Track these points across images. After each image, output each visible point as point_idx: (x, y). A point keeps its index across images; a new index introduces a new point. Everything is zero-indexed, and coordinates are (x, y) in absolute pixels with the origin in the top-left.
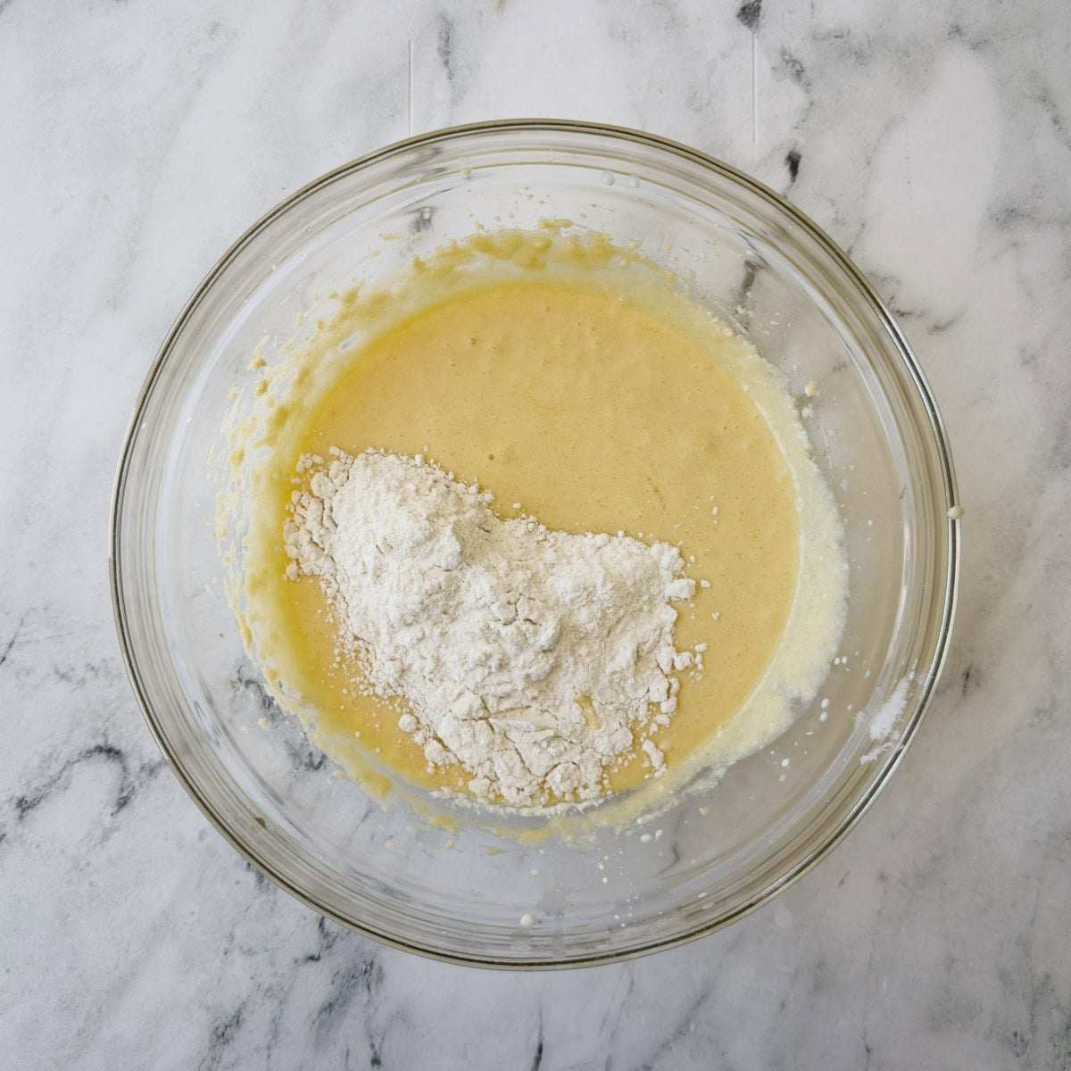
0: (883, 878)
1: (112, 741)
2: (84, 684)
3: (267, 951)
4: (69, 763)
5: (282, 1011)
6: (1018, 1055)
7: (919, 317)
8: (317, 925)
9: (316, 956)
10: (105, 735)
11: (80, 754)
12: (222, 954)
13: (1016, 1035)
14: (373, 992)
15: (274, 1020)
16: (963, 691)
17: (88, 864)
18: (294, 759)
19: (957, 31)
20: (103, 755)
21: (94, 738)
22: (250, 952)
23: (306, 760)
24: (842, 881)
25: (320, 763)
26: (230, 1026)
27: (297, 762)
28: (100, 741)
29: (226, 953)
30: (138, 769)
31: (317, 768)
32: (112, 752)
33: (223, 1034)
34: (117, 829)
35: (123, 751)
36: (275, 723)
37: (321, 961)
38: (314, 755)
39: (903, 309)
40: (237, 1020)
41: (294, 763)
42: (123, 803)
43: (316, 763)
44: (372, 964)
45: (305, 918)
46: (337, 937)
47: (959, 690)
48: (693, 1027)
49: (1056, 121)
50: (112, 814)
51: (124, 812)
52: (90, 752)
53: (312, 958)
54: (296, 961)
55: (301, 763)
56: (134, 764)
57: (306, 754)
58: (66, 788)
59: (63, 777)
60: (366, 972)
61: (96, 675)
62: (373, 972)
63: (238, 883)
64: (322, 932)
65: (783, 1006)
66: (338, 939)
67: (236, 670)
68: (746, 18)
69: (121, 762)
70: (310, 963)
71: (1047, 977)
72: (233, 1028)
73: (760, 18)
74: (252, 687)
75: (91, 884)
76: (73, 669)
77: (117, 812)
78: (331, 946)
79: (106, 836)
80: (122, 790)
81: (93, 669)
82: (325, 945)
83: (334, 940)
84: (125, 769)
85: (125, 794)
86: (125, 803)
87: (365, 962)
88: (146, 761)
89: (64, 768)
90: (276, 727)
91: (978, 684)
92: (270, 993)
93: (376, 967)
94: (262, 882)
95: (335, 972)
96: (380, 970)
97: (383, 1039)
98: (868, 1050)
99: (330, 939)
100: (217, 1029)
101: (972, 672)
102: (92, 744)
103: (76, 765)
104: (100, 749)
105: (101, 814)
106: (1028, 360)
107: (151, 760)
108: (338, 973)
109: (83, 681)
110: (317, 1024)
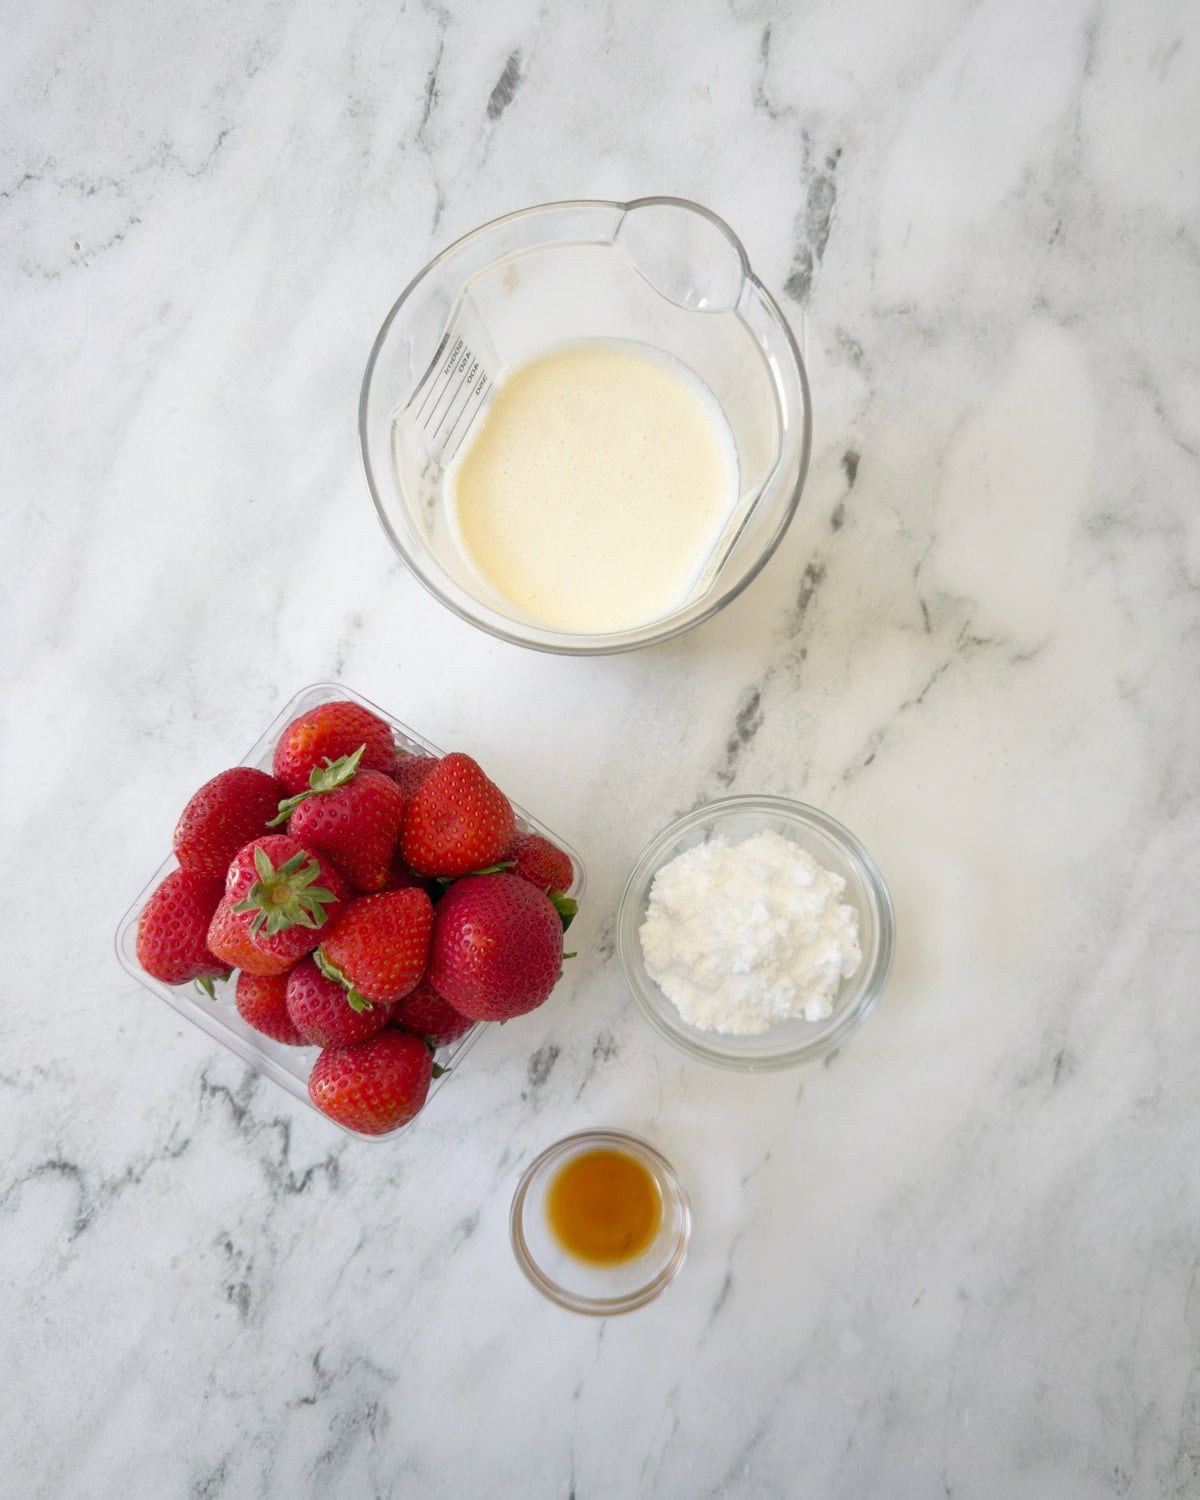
0: (963, 1296)
1: (67, 1155)
2: (32, 1088)
3: (254, 1393)
4: (18, 1182)
5: (273, 1462)
6: (1119, 1493)
7: (999, 644)
8: (312, 1363)
9: (311, 1397)
10: (58, 1148)
11: (30, 1171)
12: (202, 1399)
13: (1117, 1471)
14: (378, 1438)
15: (264, 1473)
16: (1055, 1080)
17: (43, 1298)
18: (273, 1180)
19: (1042, 303)
20: (58, 1172)
21: (46, 1152)
22: (234, 1395)
23: (286, 1181)
24: (917, 1301)
25: (303, 1185)
26: (213, 1480)
27: (275, 1185)
28: (53, 1155)
29: (206, 1397)
30: (97, 1187)
31: (300, 1190)
32: (67, 1168)
33: (206, 1490)
34: (76, 1256)
35: (80, 1166)
36: (249, 1138)
37: (317, 1404)
38: (296, 1176)
39: (980, 635)
40: (222, 1473)
41: (271, 1186)
42: (82, 1226)
43: (298, 1184)
44: (376, 1406)
45: (297, 1355)
46: (334, 1376)
47: (1049, 1079)
48: (747, 1470)
49: (1159, 410)
50: (70, 1240)
51: (84, 1237)
52: (41, 1169)
53: (306, 1401)
54: (288, 1405)
55: (280, 1185)
56: (93, 1181)
57: (286, 1174)
58: (14, 1211)
59: (11, 1198)
60: (369, 1415)
61: (46, 1079)
62: (378, 1415)
63: (218, 1316)
64: (317, 1371)
65: (850, 1443)
66: (335, 1379)
67: (199, 1075)
68: (795, 292)
69: (78, 1179)
70: (305, 1406)
71: (1153, 1404)
72: (216, 1483)
73: (811, 291)
74: (220, 1095)
75: (47, 1320)
76: (19, 1073)
77: (76, 1236)
78: (328, 1387)
79: (64, 1264)
80: (80, 1212)
81: (41, 1071)
82: (321, 1386)
83: (331, 1380)
84: (83, 1187)
85: (84, 1216)
86: (84, 1226)
87: (367, 1404)
88: (106, 1178)
89: (12, 1187)
90: (249, 1143)
91: (1071, 1072)
92: (259, 1442)
93: (380, 1409)
94: (246, 1315)
95: (333, 1417)
96: (386, 1413)
97: (390, 1492)
98: (948, 1492)
99: (326, 1379)
100: (198, 1484)
101: (1064, 1057)
102: (44, 1159)
103: (26, 1185)
104: (53, 1165)
105: (56, 1239)
106: (1128, 693)
107: (113, 1176)
108: (336, 1418)
109: (30, 1087)
110: (314, 1475)
